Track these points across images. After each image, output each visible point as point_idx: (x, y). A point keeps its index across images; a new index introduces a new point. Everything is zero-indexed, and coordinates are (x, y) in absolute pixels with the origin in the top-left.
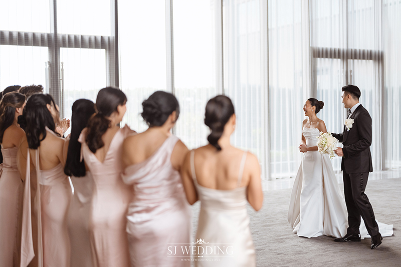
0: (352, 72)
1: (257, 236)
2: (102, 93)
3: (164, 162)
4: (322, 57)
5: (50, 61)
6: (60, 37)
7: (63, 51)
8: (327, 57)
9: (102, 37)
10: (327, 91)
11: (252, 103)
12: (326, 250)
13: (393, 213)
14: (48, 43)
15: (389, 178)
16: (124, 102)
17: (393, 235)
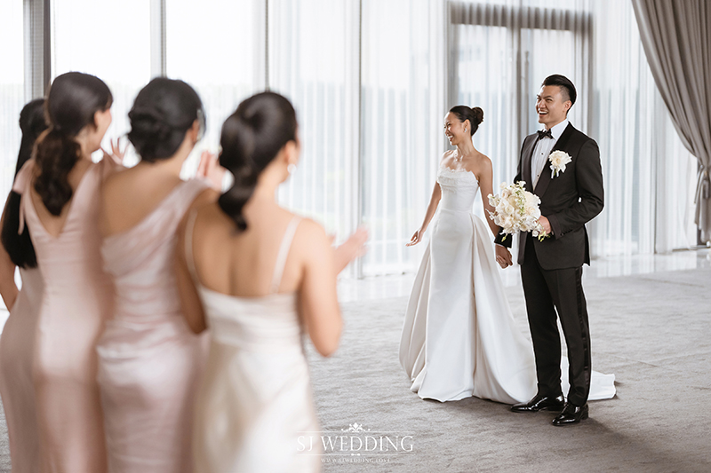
0: (530, 55)
8: (479, 23)
12: (480, 427)
13: (614, 350)
15: (599, 275)
17: (615, 397)
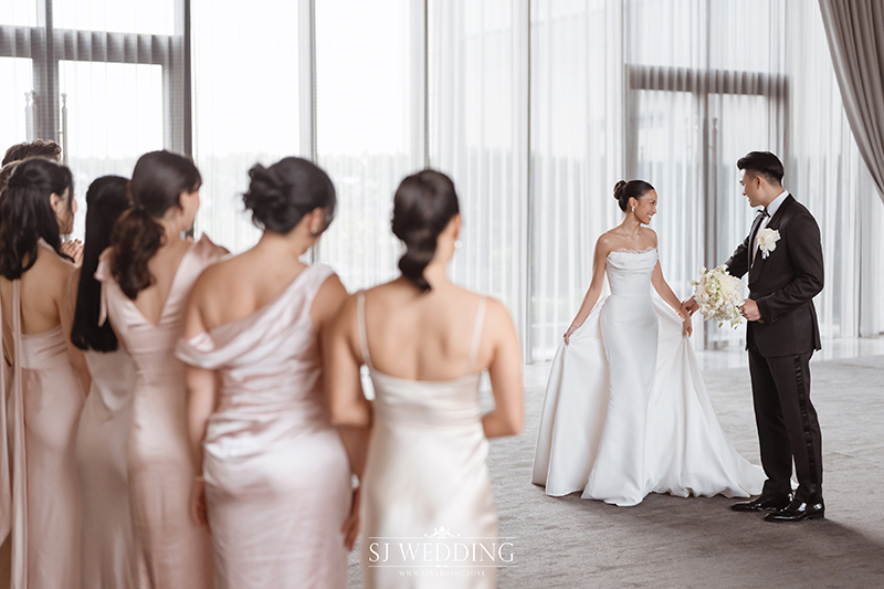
0: (718, 122)
1: (500, 487)
2: (145, 162)
3: (296, 317)
4: (652, 88)
5: (37, 91)
6: (59, 38)
7: (65, 68)
8: (661, 88)
9: (154, 38)
10: (660, 165)
11: (491, 190)
14: (32, 49)
16: (196, 186)
